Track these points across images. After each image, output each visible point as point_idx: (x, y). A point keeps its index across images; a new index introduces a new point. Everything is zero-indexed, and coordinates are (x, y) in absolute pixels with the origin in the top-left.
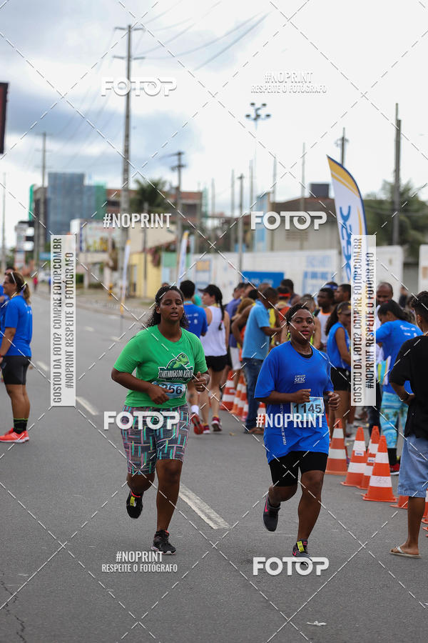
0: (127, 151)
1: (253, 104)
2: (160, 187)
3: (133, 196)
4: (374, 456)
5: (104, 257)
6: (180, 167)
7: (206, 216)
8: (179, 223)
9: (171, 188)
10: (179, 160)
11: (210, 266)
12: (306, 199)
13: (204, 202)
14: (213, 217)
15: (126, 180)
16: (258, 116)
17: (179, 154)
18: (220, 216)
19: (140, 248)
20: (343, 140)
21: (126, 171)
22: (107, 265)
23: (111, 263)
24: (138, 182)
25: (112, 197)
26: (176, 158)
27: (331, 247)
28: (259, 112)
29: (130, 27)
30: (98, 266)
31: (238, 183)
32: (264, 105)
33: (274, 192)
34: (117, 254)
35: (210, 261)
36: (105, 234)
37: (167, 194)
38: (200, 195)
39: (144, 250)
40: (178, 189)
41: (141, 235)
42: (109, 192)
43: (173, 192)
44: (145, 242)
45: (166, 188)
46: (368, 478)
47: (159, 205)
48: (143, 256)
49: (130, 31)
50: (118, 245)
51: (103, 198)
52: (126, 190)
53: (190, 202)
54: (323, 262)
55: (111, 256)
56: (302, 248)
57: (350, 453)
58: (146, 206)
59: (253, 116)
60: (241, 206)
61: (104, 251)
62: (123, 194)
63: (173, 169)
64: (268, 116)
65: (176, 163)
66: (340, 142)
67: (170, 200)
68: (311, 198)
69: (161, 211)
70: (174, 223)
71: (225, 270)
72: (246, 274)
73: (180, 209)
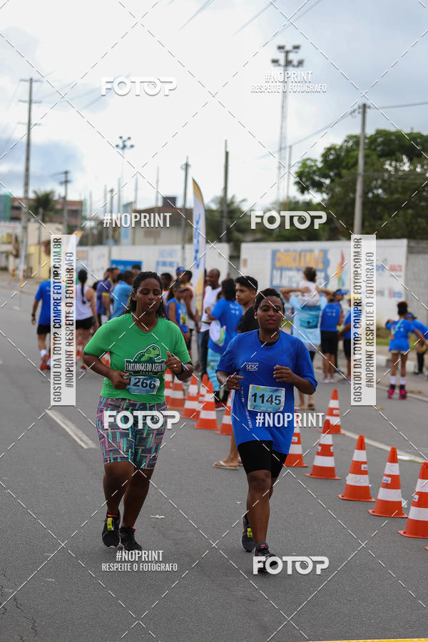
0: (27, 169)
1: (121, 137)
2: (51, 196)
3: (32, 203)
4: (203, 396)
5: (9, 248)
6: (66, 182)
7: (85, 218)
8: (65, 223)
9: (60, 197)
10: (66, 177)
11: (87, 255)
12: (159, 207)
13: (84, 208)
14: (91, 219)
15: (26, 191)
16: (124, 147)
17: (66, 173)
18: (96, 219)
19: (35, 241)
20: (187, 165)
21: (27, 184)
22: (11, 253)
23: (14, 252)
24: (35, 192)
25: (16, 204)
26: (63, 176)
27: (176, 243)
28: (126, 143)
29: (31, 79)
30: (4, 255)
31: (109, 195)
32: (129, 138)
33: (135, 202)
34: (19, 246)
35: (87, 252)
36: (10, 231)
37: (56, 201)
38: (81, 203)
39: (39, 243)
40: (64, 198)
41: (37, 232)
42: (14, 199)
43: (61, 200)
44: (40, 237)
45: (56, 197)
46: (198, 413)
47: (51, 210)
48: (38, 247)
49: (31, 83)
50: (20, 239)
51: (9, 205)
52: (26, 198)
53: (74, 208)
54: (171, 254)
55: (14, 247)
56: (155, 243)
57: (186, 394)
58: (41, 210)
59: (121, 145)
61: (9, 243)
62: (24, 201)
63: (61, 183)
64: (132, 146)
65: (63, 179)
66: (184, 167)
67: (59, 207)
68: (163, 207)
69: (51, 214)
70: (61, 223)
71: (99, 258)
72: (113, 262)
73: (65, 213)
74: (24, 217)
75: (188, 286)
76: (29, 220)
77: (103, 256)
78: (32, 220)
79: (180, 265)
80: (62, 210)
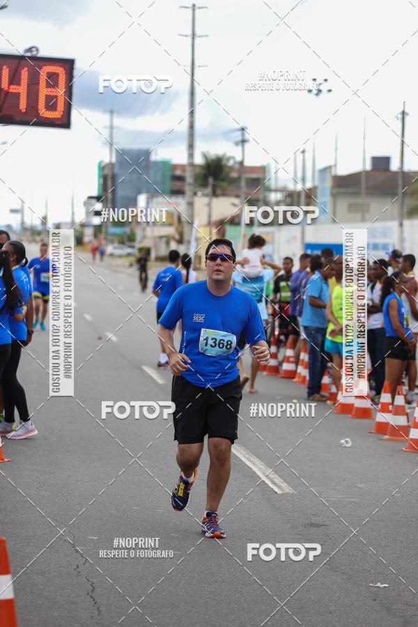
0: (192, 127)
1: (315, 80)
2: (224, 162)
3: (198, 171)
5: (170, 231)
6: (243, 141)
7: (269, 190)
8: (243, 196)
9: (235, 162)
10: (243, 135)
11: (273, 238)
12: (367, 172)
13: (267, 176)
14: (276, 191)
15: (191, 155)
16: (320, 91)
17: (243, 129)
18: (283, 190)
19: (205, 221)
20: (403, 113)
21: (191, 146)
22: (174, 238)
23: (177, 237)
24: (205, 156)
25: (178, 173)
26: (239, 133)
27: (392, 219)
28: (321, 88)
29: (194, 6)
30: (164, 240)
32: (326, 80)
33: (335, 166)
34: (182, 227)
35: (273, 233)
36: (171, 209)
37: (231, 168)
38: (263, 169)
39: (209, 224)
40: (241, 163)
41: (206, 209)
42: (175, 167)
43: (237, 166)
44: (210, 216)
45: (231, 163)
47: (223, 180)
48: (208, 229)
49: (194, 10)
50: (185, 217)
51: (169, 174)
52: (192, 165)
53: (254, 176)
54: (384, 233)
55: (177, 229)
56: (363, 220)
57: (411, 419)
58: (211, 180)
59: (315, 92)
60: (303, 179)
61: (170, 225)
62: (188, 169)
63: (237, 144)
64: (330, 91)
65: (240, 138)
66: (400, 116)
67: (234, 175)
68: (372, 170)
69: (225, 184)
70: (237, 196)
71: (288, 242)
72: (308, 246)
73: (243, 183)
74: (188, 190)
75: (410, 275)
76: (195, 194)
77: (294, 238)
78: (199, 193)
79: (398, 248)
80: (239, 179)
